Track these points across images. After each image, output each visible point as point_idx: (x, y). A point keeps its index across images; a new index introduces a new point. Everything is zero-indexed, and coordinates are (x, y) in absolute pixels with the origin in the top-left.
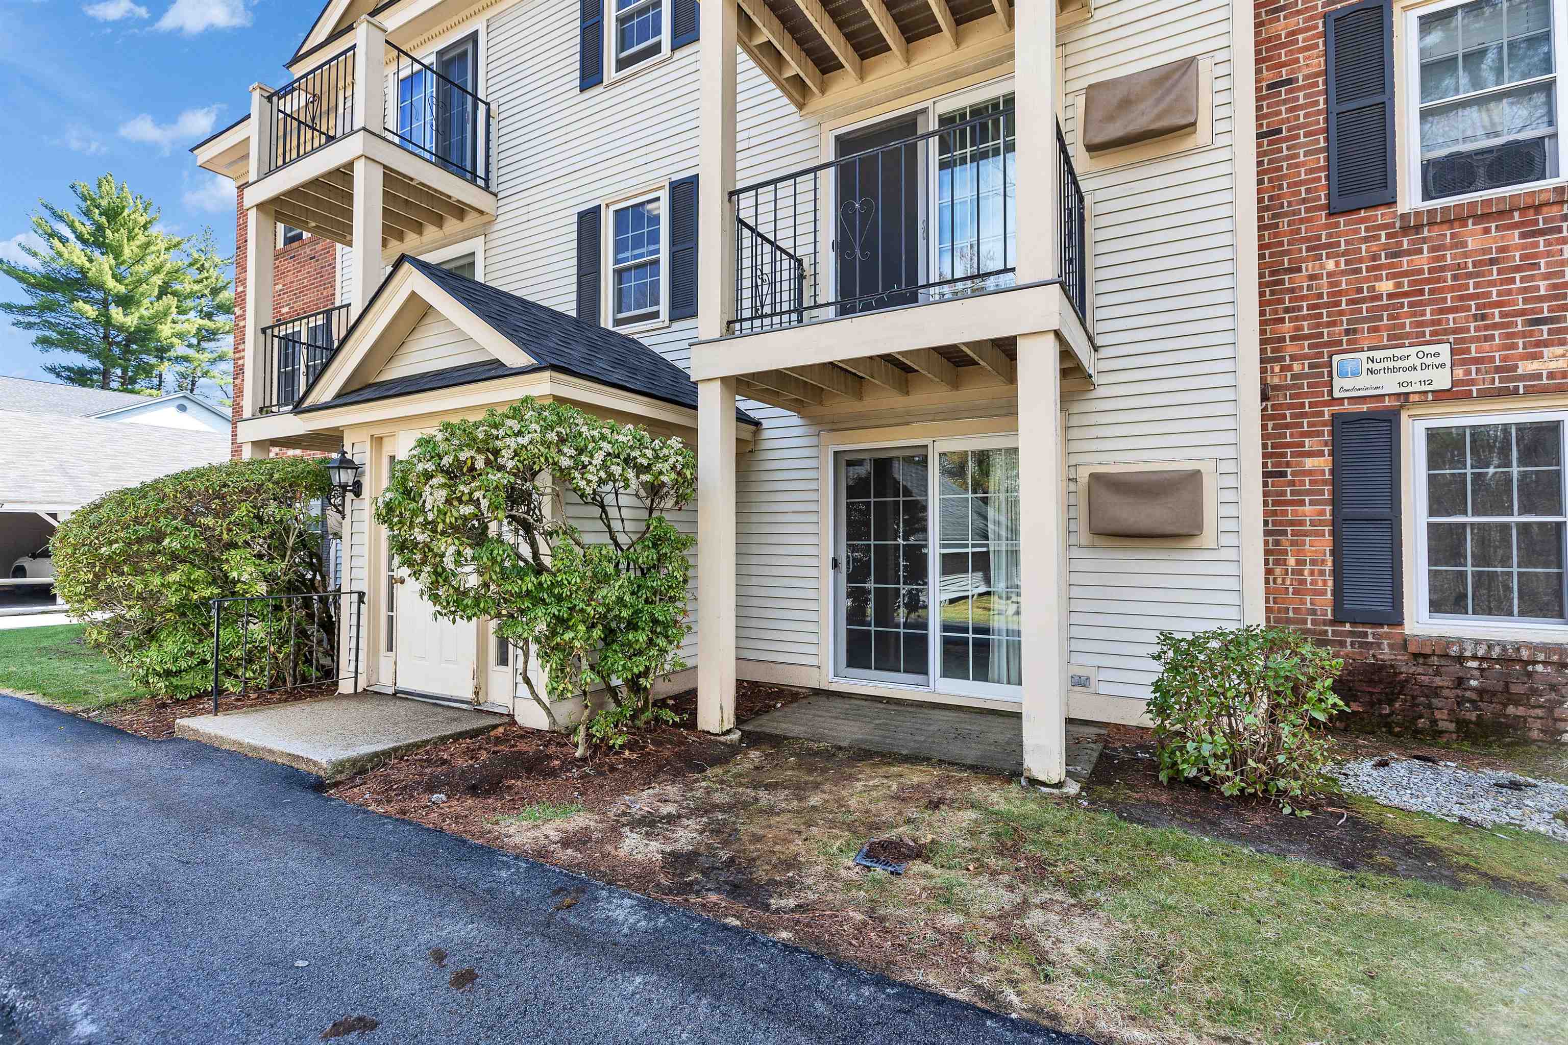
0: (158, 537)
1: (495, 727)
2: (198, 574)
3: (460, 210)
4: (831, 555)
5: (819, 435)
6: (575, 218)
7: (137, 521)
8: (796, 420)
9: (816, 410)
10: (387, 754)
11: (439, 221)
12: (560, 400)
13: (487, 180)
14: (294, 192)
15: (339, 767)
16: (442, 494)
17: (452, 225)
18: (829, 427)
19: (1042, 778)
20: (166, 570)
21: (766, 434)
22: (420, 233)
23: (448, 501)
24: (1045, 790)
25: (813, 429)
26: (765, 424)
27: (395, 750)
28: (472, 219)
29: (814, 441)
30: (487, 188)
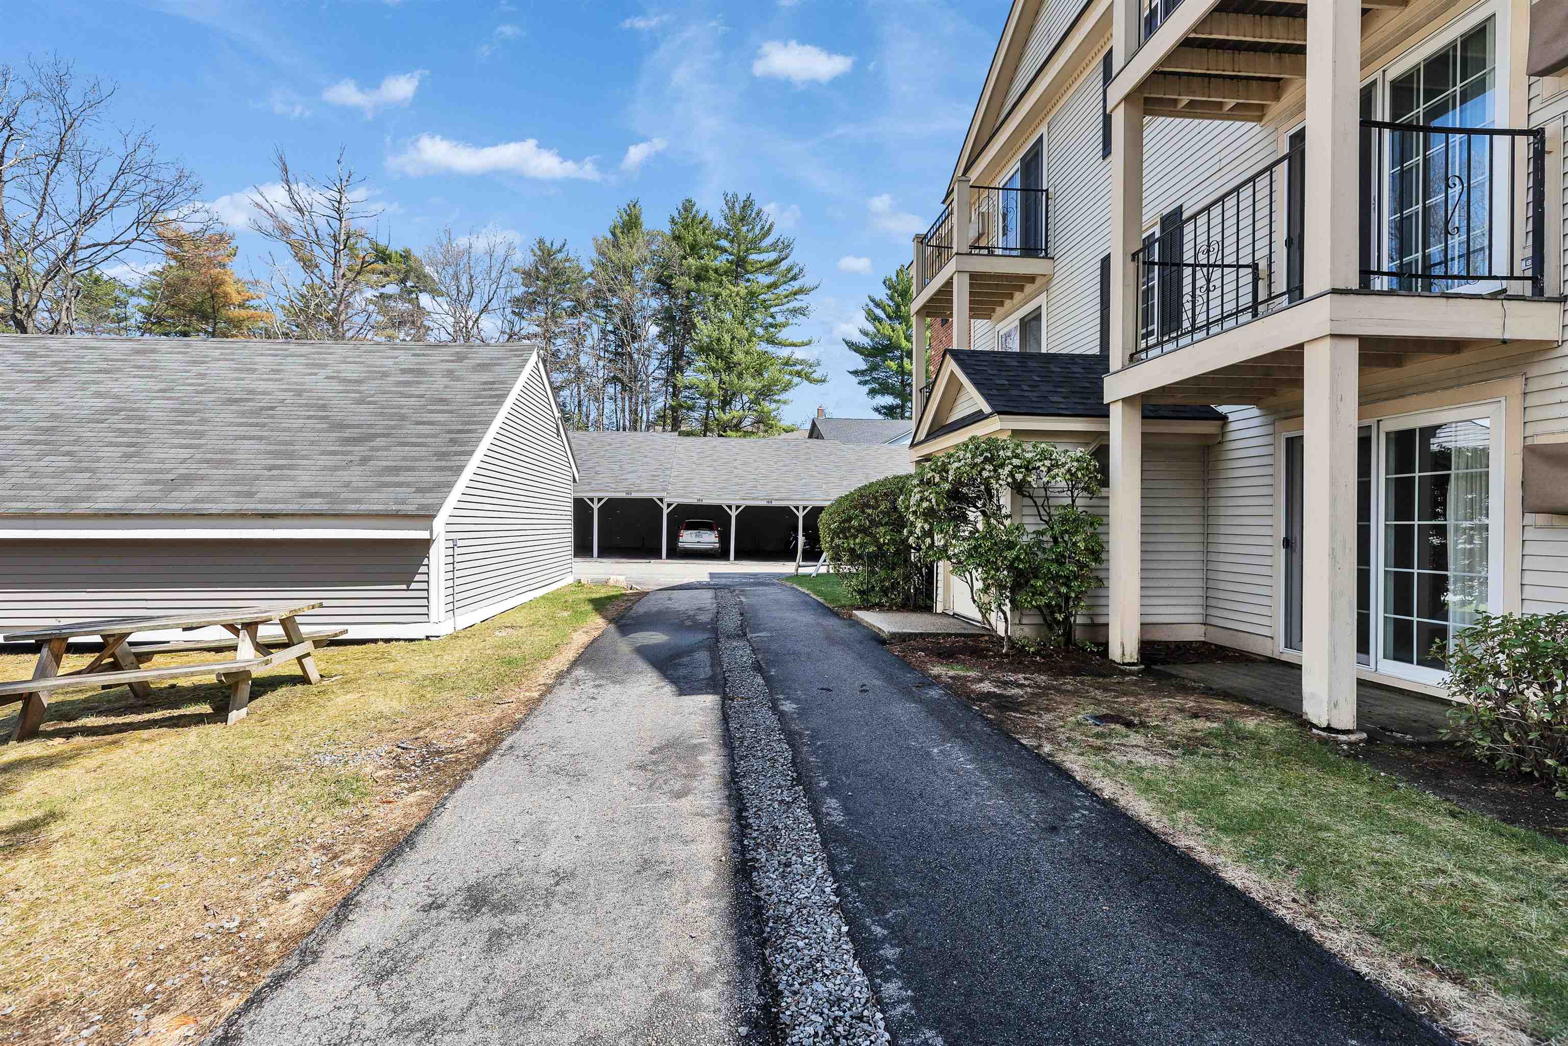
0: (850, 519)
1: (983, 635)
2: (867, 539)
3: (1031, 279)
4: (1283, 535)
5: (1274, 423)
6: (1099, 265)
7: (843, 512)
8: (1254, 411)
9: (1271, 400)
10: (915, 634)
11: (1021, 289)
12: (1015, 433)
13: (1046, 250)
14: (931, 300)
15: (894, 635)
16: (918, 496)
17: (1029, 288)
18: (1283, 415)
19: (1315, 721)
20: (855, 537)
21: (1232, 427)
22: (1012, 298)
23: (922, 500)
24: (1314, 731)
25: (1270, 418)
26: (1231, 417)
27: (921, 634)
28: (1039, 282)
29: (1269, 430)
30: (1046, 257)
